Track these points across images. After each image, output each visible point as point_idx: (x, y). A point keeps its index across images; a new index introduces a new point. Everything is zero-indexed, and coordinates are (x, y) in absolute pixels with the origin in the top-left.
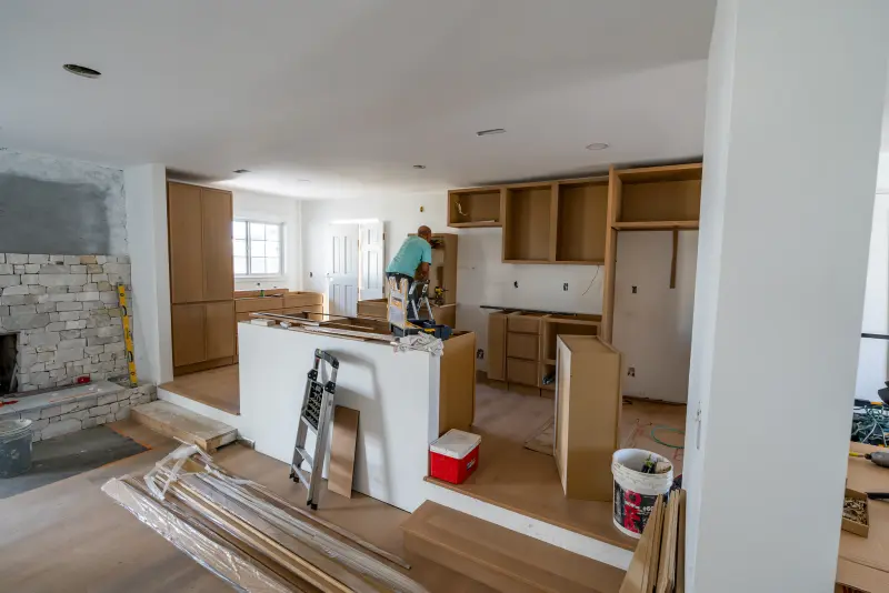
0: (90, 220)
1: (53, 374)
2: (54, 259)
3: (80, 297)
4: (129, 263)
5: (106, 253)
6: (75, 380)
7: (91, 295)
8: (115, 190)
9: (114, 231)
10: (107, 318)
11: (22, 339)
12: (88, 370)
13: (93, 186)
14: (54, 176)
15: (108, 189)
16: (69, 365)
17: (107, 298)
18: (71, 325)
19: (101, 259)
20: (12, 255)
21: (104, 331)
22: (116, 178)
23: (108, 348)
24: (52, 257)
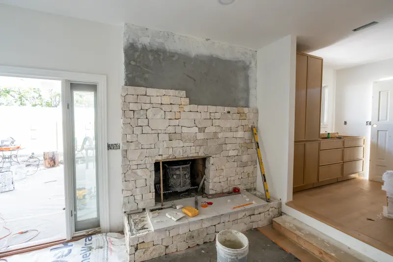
0: (242, 85)
1: (222, 184)
2: (227, 109)
3: (235, 134)
4: (257, 113)
5: (247, 106)
6: (231, 189)
7: (240, 134)
8: (253, 64)
9: (252, 91)
10: (247, 149)
11: (212, 160)
12: (236, 184)
13: (243, 62)
14: (228, 56)
15: (250, 63)
16: (229, 179)
17: (247, 135)
18: (232, 153)
19: (246, 110)
20: (210, 106)
21: (245, 158)
22: (254, 56)
23: (246, 169)
24: (226, 108)
